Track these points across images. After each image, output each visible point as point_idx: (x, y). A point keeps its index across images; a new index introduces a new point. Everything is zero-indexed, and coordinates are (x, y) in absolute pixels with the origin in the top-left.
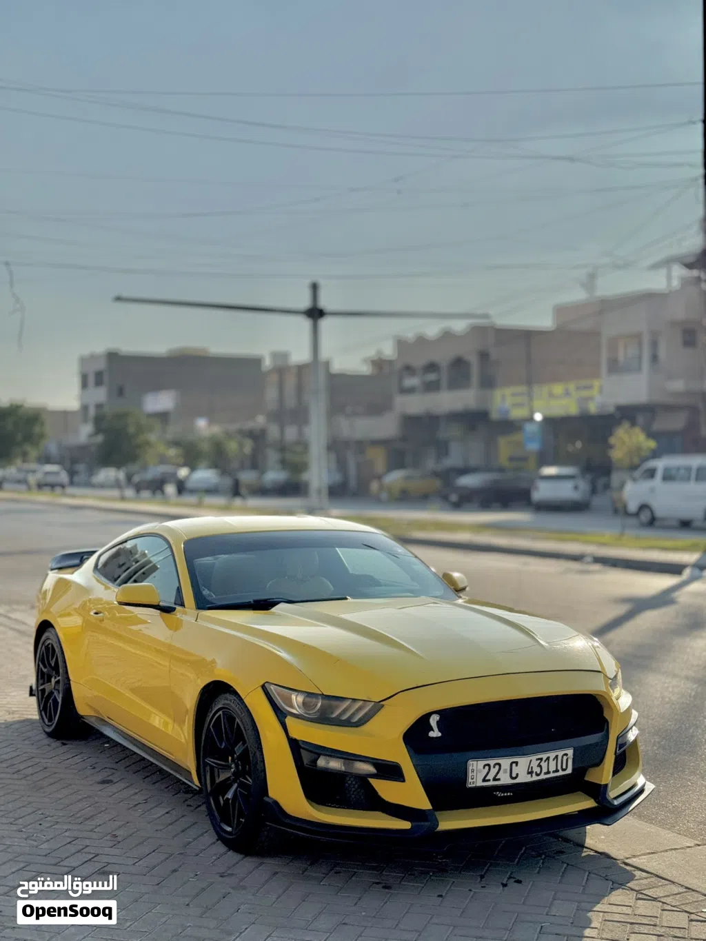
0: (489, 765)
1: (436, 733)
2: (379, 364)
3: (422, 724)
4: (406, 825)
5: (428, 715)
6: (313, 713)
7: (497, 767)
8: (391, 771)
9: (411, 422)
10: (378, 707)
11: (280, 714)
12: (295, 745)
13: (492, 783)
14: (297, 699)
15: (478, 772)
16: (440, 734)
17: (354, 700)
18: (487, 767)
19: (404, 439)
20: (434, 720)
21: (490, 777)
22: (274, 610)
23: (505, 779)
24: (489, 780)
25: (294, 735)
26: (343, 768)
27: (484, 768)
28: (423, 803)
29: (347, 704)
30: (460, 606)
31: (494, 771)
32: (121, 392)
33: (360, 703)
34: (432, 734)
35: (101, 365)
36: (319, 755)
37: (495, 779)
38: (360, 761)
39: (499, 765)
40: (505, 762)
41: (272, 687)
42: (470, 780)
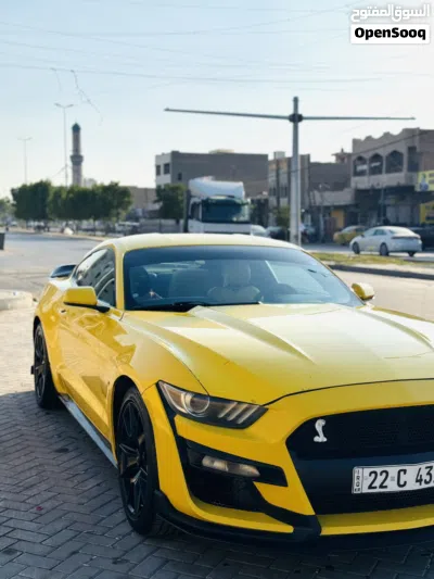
0: (375, 473)
1: (321, 438)
2: (341, 156)
3: (307, 428)
4: (289, 529)
5: (313, 421)
6: (201, 412)
7: (384, 474)
8: (274, 475)
9: (361, 194)
10: (262, 411)
11: (171, 412)
12: (183, 444)
13: (378, 490)
14: (186, 399)
15: (364, 479)
16: (325, 440)
17: (239, 403)
18: (373, 475)
19: (356, 206)
20: (319, 426)
21: (377, 484)
22: (191, 312)
23: (392, 487)
24: (375, 488)
25: (181, 433)
26: (227, 470)
27: (370, 475)
28: (306, 509)
29: (232, 406)
30: (365, 313)
31: (380, 479)
32: (180, 178)
33: (245, 406)
34: (316, 439)
35: (168, 160)
36: (203, 456)
37: (381, 486)
38: (245, 464)
39: (387, 473)
40: (393, 470)
41: (165, 386)
42: (355, 487)
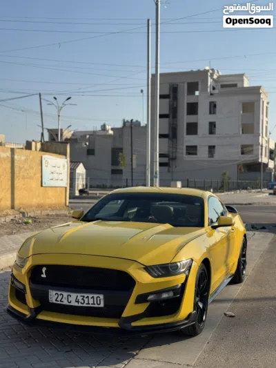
0: (58, 294)
20: (44, 270)
23: (65, 302)
24: (58, 301)
31: (60, 297)
34: (42, 276)
37: (61, 301)
39: (63, 295)
42: (50, 299)
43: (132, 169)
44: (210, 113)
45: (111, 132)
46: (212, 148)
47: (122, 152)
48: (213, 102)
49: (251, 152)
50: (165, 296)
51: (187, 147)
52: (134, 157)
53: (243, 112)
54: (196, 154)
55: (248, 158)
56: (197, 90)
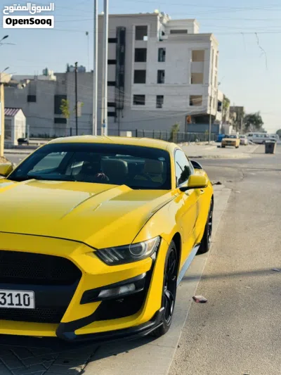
43: (76, 117)
44: (159, 60)
45: (54, 78)
46: (160, 98)
47: (66, 99)
48: (162, 49)
49: (199, 103)
50: (123, 290)
51: (135, 95)
52: (79, 105)
53: (193, 60)
54: (143, 103)
55: (196, 110)
56: (146, 35)
